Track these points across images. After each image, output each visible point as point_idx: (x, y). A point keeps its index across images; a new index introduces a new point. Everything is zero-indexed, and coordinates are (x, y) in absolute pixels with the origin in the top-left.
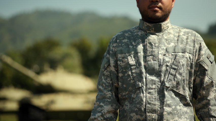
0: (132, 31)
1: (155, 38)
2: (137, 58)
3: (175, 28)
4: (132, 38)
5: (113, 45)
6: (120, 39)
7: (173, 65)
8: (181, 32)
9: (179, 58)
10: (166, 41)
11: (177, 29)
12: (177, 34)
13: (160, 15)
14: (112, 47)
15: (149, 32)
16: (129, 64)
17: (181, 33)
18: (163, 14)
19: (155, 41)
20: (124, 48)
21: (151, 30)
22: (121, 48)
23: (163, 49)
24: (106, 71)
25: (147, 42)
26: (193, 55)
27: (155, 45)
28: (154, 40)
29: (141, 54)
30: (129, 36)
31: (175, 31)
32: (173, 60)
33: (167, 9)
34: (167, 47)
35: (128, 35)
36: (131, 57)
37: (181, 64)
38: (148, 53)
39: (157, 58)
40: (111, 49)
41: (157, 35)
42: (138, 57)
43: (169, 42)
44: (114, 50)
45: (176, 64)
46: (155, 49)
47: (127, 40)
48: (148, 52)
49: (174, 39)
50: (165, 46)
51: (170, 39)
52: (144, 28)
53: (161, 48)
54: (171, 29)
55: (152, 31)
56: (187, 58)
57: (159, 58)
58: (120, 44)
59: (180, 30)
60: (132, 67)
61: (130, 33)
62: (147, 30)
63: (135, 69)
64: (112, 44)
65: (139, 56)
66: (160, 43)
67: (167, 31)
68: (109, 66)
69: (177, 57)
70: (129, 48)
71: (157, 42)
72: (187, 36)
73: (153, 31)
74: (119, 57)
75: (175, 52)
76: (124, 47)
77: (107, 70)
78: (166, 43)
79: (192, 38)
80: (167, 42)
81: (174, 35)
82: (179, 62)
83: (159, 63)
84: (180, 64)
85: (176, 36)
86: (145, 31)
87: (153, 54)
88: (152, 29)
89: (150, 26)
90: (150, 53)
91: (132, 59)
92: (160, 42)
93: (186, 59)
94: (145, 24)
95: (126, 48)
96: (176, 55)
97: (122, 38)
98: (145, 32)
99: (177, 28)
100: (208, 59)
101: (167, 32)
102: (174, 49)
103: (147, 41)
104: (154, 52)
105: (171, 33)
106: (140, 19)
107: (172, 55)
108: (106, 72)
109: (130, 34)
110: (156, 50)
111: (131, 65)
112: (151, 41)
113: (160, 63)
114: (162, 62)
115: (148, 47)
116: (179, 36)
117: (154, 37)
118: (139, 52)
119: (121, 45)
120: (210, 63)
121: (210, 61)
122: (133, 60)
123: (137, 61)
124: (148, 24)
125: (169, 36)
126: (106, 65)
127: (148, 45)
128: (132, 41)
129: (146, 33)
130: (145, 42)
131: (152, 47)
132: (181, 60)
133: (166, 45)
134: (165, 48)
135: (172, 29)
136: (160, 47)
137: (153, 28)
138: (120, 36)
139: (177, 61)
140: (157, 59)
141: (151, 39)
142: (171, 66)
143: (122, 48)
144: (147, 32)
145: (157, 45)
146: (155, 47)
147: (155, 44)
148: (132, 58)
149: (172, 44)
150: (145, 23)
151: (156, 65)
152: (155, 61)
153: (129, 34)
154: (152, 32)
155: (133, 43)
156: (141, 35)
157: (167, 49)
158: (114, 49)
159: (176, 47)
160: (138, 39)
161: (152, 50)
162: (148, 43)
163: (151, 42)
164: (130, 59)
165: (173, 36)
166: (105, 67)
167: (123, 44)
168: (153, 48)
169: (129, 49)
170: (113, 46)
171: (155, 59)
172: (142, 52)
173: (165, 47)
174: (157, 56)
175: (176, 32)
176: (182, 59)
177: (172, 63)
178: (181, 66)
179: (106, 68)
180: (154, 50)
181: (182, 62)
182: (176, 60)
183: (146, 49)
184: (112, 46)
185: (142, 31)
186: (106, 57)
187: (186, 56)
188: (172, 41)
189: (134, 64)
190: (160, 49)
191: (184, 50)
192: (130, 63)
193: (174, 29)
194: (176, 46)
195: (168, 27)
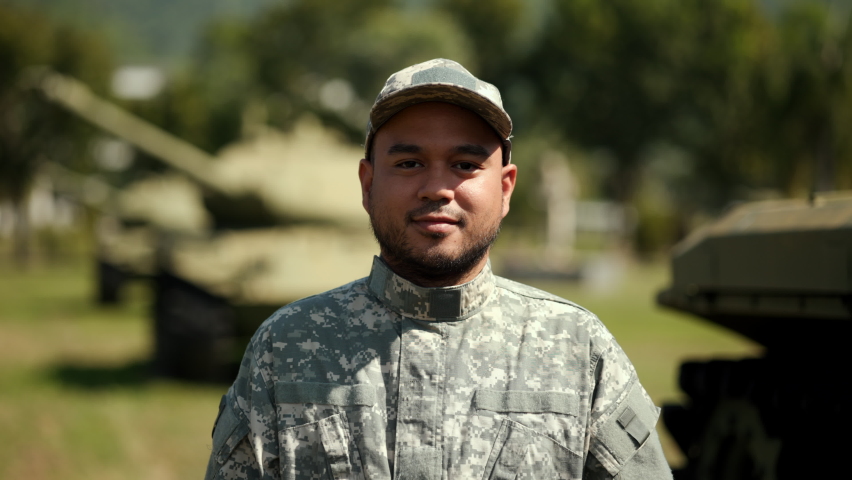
0: (341, 304)
1: (434, 347)
2: (358, 428)
3: (512, 300)
4: (340, 336)
5: (261, 356)
6: (290, 335)
7: (497, 466)
8: (533, 319)
9: (522, 435)
10: (474, 361)
11: (517, 302)
12: (518, 328)
13: (457, 252)
14: (260, 367)
15: (411, 316)
16: (324, 453)
17: (533, 324)
18: (469, 248)
19: (433, 361)
20: (306, 380)
21: (416, 309)
22: (295, 375)
23: (462, 397)
24: (230, 463)
25: (399, 362)
26: (580, 423)
27: (431, 378)
28: (429, 358)
29: (375, 413)
30: (325, 326)
31: (509, 315)
32: (498, 445)
33: (485, 226)
34: (475, 386)
35: (322, 320)
36: (333, 421)
37: (530, 462)
38: (402, 412)
39: (437, 434)
40: (255, 375)
41: (442, 334)
42: (359, 424)
43: (484, 363)
44: (266, 378)
45: (509, 464)
46: (430, 395)
47: (317, 345)
48: (403, 407)
49: (504, 349)
50: (471, 382)
51: (490, 351)
52: (388, 296)
53: (455, 393)
54: (495, 302)
55: (423, 313)
56: (551, 436)
57: (445, 435)
58: (290, 360)
59: (528, 309)
60: (335, 466)
61: (333, 315)
62: (401, 307)
63: (344, 475)
64: (257, 356)
65: (365, 421)
66: (451, 370)
67: (477, 316)
68: (244, 446)
69: (514, 434)
70: (327, 380)
71: (439, 364)
72: (554, 340)
73: (425, 314)
74: (285, 416)
75: (507, 413)
76: (304, 375)
77: (234, 459)
78: (475, 369)
79: (573, 352)
80: (479, 364)
81: (505, 332)
82: (523, 456)
83: (447, 457)
84: (526, 463)
85: (512, 335)
86: (394, 310)
87: (424, 416)
88: (423, 309)
89: (415, 293)
90: (410, 410)
91: (334, 433)
92: (453, 367)
93: (548, 444)
94: (396, 283)
95: (312, 380)
96: (511, 423)
97: (297, 334)
98: (394, 316)
99: (518, 298)
100: (623, 428)
101: (481, 320)
102: (505, 398)
103: (400, 358)
104: (427, 406)
105: (495, 324)
106: (375, 257)
107: (495, 422)
108: (231, 467)
109: (332, 319)
110: (433, 399)
111: (332, 457)
112: (416, 361)
113: (450, 454)
114: (455, 449)
115: (402, 385)
116: (523, 336)
117: (429, 344)
118: (365, 403)
119: (295, 363)
120: (630, 443)
121: (629, 435)
122: (339, 437)
123: (355, 440)
124: (408, 286)
125: (486, 339)
126: (230, 440)
127: (406, 374)
128: (337, 352)
129: (399, 320)
130: (392, 363)
131: (421, 389)
132: (528, 446)
133: (475, 377)
134: (468, 391)
135: (500, 305)
136: (452, 388)
137: (427, 304)
138: (292, 325)
139: (514, 450)
140: (439, 438)
141: (416, 353)
142: (489, 470)
143: (298, 378)
144: (400, 316)
145: (438, 379)
146: (430, 389)
147: (430, 375)
148: (335, 428)
149: (498, 374)
150: (395, 277)
151: (433, 462)
152: (430, 444)
153: (326, 317)
154: (421, 318)
155: (343, 361)
156: (376, 325)
157: (478, 397)
158: (266, 372)
159: (511, 391)
160: (362, 347)
161: (417, 397)
162: (406, 367)
163: (418, 366)
164: (326, 431)
165: (502, 337)
166: (227, 446)
167: (302, 361)
168: (424, 392)
169: (326, 387)
170: (263, 362)
171: (429, 439)
172: (376, 405)
173: (468, 385)
174: (437, 428)
175: (512, 318)
176: (534, 442)
177: (495, 456)
178: (528, 471)
179: (234, 452)
180: (426, 398)
181: (533, 455)
182: (509, 445)
183: (395, 390)
184: (259, 363)
185: (382, 311)
186: (232, 405)
187: (551, 428)
188: (498, 358)
189: (341, 454)
190: (452, 397)
191: (543, 404)
192: (327, 448)
193: (507, 305)
194: (512, 385)
195: (484, 297)
